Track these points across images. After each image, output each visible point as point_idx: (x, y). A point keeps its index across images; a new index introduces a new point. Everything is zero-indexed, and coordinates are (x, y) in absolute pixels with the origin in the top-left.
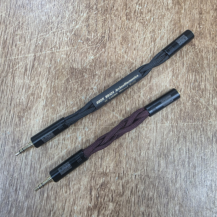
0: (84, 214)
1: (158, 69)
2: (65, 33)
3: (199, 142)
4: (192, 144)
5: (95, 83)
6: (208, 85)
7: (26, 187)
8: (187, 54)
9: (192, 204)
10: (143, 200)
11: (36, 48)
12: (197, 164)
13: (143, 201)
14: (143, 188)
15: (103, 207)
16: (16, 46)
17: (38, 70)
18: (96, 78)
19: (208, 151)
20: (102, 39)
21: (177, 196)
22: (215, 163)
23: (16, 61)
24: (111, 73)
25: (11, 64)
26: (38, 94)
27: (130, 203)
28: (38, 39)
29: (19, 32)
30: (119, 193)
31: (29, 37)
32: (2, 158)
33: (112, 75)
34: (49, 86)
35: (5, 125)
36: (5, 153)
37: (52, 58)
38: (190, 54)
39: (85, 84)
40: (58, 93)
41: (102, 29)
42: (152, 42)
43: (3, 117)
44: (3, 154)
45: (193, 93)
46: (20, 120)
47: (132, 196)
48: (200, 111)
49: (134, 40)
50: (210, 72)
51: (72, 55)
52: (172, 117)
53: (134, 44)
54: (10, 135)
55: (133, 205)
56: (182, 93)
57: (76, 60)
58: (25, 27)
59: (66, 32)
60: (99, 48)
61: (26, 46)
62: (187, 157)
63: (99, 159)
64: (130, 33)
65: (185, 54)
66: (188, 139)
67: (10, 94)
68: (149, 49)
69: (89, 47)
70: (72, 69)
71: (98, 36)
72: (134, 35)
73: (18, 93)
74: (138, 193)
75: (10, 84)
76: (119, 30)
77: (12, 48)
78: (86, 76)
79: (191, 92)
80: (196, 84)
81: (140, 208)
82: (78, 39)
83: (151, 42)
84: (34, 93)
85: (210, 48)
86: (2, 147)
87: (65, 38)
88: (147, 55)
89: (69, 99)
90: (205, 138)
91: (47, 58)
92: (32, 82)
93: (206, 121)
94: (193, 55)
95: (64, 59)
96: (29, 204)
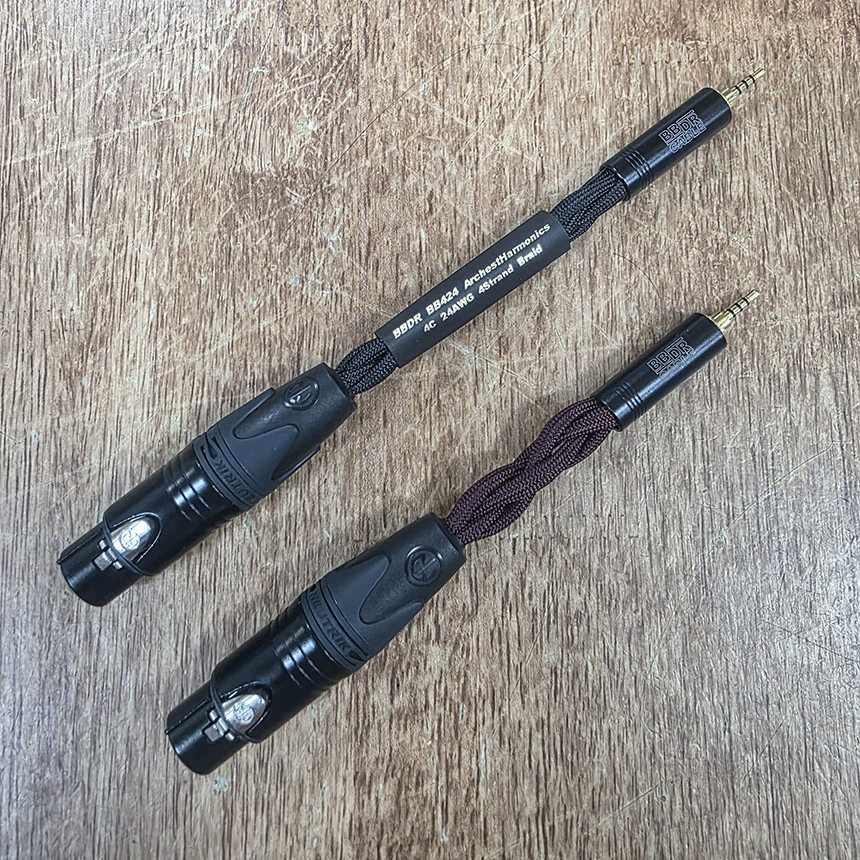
0: (343, 692)
1: (562, 144)
2: (198, 46)
3: (741, 398)
4: (715, 407)
5: (330, 221)
6: (757, 183)
7: (123, 622)
8: (669, 74)
9: (731, 620)
10: (549, 623)
11: (98, 115)
12: (737, 477)
13: (548, 627)
14: (545, 582)
15: (409, 664)
16: (22, 114)
17: (114, 194)
18: (334, 203)
19: (775, 427)
20: (343, 51)
21: (671, 596)
22: (804, 465)
23: (31, 171)
24: (387, 179)
25: (14, 185)
26: (126, 284)
27: (504, 638)
28: (101, 79)
29: (28, 63)
30: (460, 609)
31: (65, 77)
32: (24, 529)
33: (393, 186)
34: (163, 251)
35: (19, 409)
36: (32, 508)
37: (162, 144)
38: (680, 72)
39: (296, 228)
40: (200, 271)
41: (336, 15)
42: (530, 42)
43: (10, 381)
44: (25, 513)
45: (704, 219)
46: (71, 387)
47: (508, 615)
48: (736, 281)
49: (461, 44)
50: (760, 133)
51: (236, 126)
52: (633, 317)
53: (465, 58)
54: (41, 445)
55: (514, 644)
56: (659, 221)
57: (252, 141)
58: (49, 40)
59: (203, 41)
60: (332, 87)
61: (59, 111)
62: (699, 456)
63: (374, 497)
64: (443, 17)
65: (660, 74)
66: (698, 390)
67: (22, 296)
68: (524, 69)
69: (297, 88)
70: (242, 179)
71: (325, 41)
72: (462, 22)
73: (53, 288)
74: (528, 602)
75: (17, 260)
76: (402, 11)
77: (8, 123)
78: (297, 199)
79: (694, 216)
80: (713, 184)
81: (541, 653)
82: (251, 63)
83: (527, 42)
84: (109, 281)
85: (757, 40)
86: (17, 488)
87: (203, 66)
88: (518, 95)
89: (242, 290)
90: (759, 379)
91: (142, 149)
92: (98, 245)
93: (761, 316)
94: (691, 74)
95: (205, 143)
96: (140, 679)
